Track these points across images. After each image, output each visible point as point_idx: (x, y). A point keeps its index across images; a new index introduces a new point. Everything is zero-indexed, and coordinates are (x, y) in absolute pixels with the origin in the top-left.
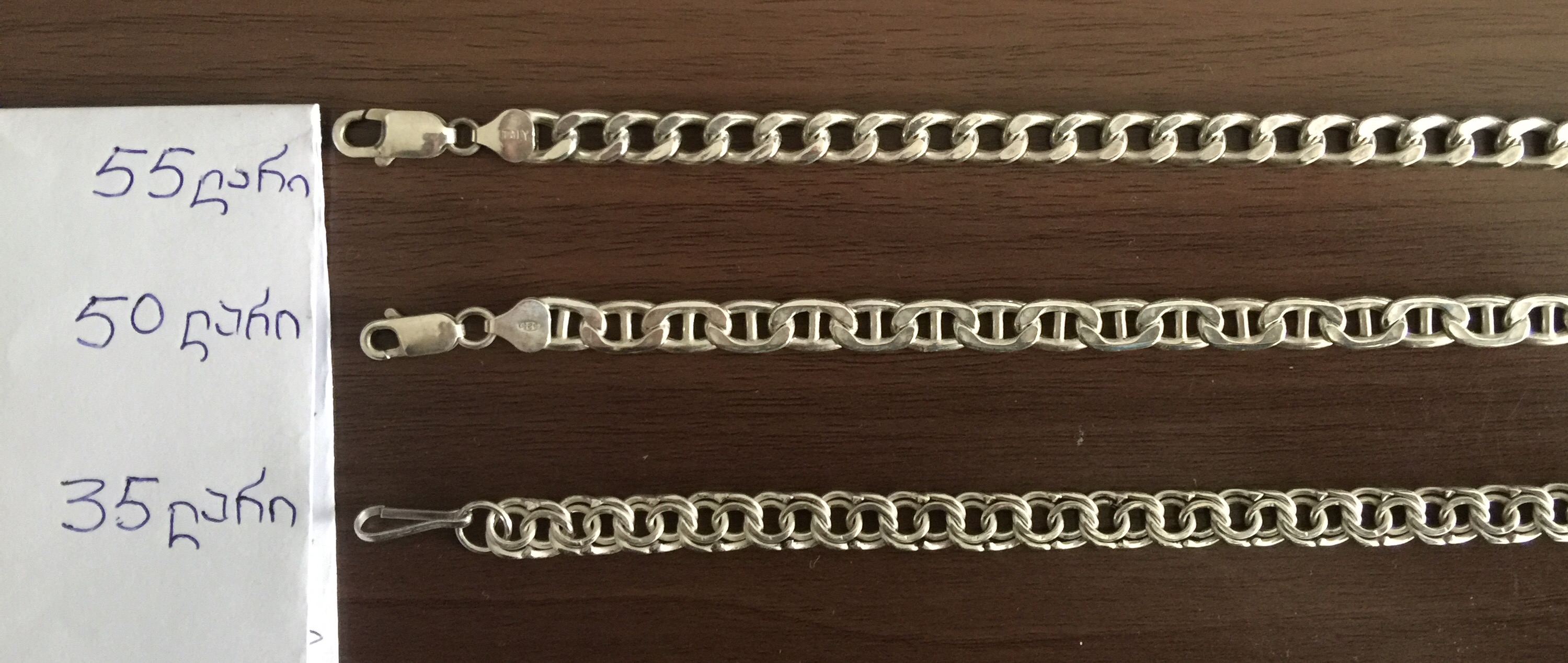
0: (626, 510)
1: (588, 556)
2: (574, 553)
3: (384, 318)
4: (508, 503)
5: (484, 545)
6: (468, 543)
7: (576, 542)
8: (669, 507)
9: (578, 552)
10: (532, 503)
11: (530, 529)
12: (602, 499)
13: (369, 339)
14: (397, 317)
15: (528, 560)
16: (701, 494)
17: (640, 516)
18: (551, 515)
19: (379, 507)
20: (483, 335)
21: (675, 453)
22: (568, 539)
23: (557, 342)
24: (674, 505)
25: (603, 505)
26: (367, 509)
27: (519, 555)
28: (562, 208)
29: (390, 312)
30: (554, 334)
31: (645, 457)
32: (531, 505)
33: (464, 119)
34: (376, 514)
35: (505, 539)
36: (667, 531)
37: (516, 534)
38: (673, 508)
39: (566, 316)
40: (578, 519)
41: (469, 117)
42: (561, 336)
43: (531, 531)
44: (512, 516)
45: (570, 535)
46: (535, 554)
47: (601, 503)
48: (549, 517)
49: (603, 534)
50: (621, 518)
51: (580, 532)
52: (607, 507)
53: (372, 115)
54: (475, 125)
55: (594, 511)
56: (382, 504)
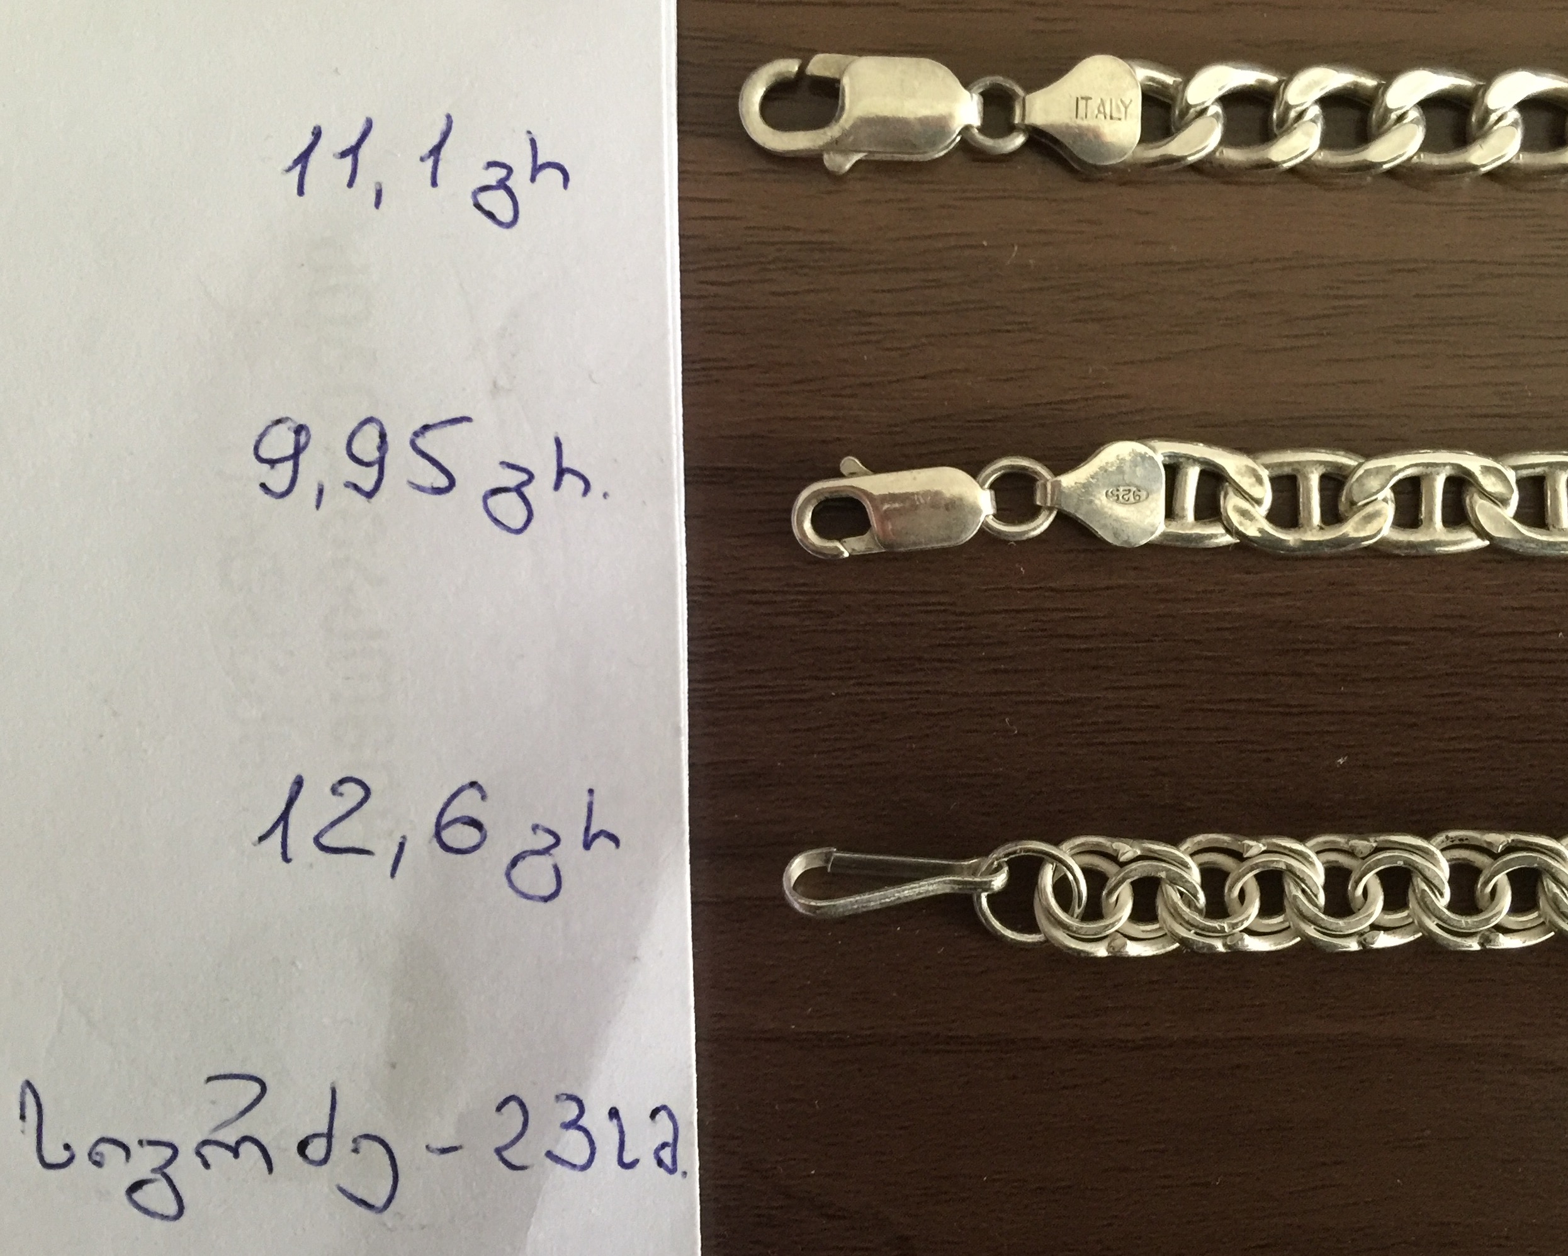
0: (1312, 863)
1: (1239, 956)
2: (1211, 947)
3: (839, 475)
4: (1078, 846)
5: (1032, 927)
6: (997, 925)
7: (1215, 924)
8: (1399, 858)
9: (1220, 947)
10: (1128, 848)
11: (1121, 899)
12: (1264, 841)
13: (809, 515)
14: (866, 474)
15: (1118, 960)
16: (1452, 834)
17: (1337, 878)
18: (1168, 870)
19: (825, 850)
20: (1033, 512)
21: (1398, 754)
22: (1199, 919)
23: (1175, 528)
24: (1406, 855)
25: (1264, 852)
26: (803, 855)
27: (1101, 951)
28: (1180, 267)
29: (850, 463)
30: (1171, 513)
31: (1341, 761)
32: (1127, 850)
33: (999, 79)
34: (817, 864)
35: (1072, 916)
36: (1388, 907)
37: (1094, 911)
38: (1406, 861)
39: (1192, 477)
40: (1214, 879)
41: (1007, 74)
42: (1183, 517)
43: (1124, 902)
44: (1087, 872)
45: (1199, 911)
46: (1134, 950)
47: (1264, 848)
48: (1163, 875)
49: (1264, 912)
50: (1299, 879)
51: (1217, 908)
52: (1275, 858)
53: (820, 65)
54: (1019, 91)
55: (1247, 864)
56: (830, 846)
